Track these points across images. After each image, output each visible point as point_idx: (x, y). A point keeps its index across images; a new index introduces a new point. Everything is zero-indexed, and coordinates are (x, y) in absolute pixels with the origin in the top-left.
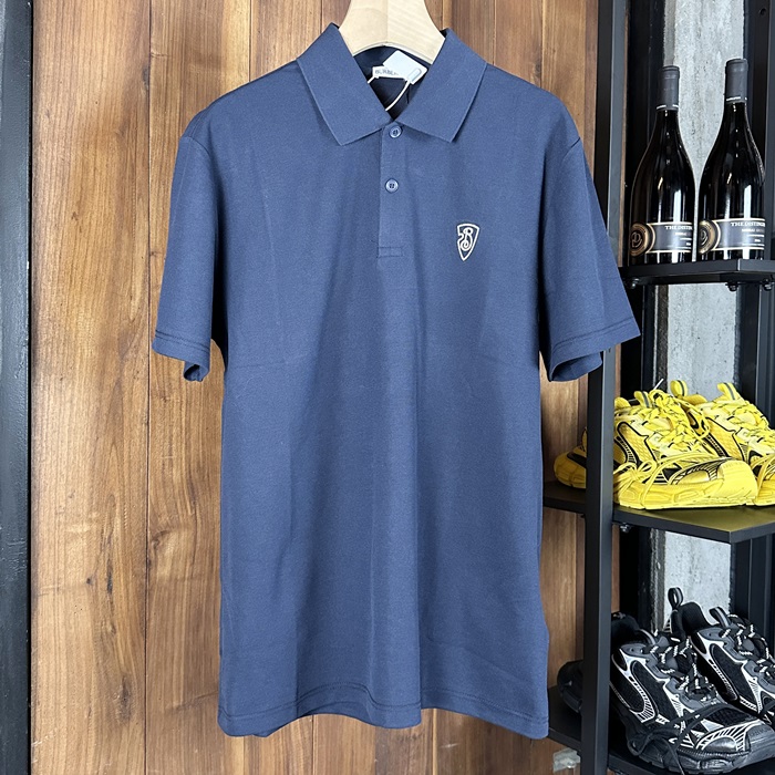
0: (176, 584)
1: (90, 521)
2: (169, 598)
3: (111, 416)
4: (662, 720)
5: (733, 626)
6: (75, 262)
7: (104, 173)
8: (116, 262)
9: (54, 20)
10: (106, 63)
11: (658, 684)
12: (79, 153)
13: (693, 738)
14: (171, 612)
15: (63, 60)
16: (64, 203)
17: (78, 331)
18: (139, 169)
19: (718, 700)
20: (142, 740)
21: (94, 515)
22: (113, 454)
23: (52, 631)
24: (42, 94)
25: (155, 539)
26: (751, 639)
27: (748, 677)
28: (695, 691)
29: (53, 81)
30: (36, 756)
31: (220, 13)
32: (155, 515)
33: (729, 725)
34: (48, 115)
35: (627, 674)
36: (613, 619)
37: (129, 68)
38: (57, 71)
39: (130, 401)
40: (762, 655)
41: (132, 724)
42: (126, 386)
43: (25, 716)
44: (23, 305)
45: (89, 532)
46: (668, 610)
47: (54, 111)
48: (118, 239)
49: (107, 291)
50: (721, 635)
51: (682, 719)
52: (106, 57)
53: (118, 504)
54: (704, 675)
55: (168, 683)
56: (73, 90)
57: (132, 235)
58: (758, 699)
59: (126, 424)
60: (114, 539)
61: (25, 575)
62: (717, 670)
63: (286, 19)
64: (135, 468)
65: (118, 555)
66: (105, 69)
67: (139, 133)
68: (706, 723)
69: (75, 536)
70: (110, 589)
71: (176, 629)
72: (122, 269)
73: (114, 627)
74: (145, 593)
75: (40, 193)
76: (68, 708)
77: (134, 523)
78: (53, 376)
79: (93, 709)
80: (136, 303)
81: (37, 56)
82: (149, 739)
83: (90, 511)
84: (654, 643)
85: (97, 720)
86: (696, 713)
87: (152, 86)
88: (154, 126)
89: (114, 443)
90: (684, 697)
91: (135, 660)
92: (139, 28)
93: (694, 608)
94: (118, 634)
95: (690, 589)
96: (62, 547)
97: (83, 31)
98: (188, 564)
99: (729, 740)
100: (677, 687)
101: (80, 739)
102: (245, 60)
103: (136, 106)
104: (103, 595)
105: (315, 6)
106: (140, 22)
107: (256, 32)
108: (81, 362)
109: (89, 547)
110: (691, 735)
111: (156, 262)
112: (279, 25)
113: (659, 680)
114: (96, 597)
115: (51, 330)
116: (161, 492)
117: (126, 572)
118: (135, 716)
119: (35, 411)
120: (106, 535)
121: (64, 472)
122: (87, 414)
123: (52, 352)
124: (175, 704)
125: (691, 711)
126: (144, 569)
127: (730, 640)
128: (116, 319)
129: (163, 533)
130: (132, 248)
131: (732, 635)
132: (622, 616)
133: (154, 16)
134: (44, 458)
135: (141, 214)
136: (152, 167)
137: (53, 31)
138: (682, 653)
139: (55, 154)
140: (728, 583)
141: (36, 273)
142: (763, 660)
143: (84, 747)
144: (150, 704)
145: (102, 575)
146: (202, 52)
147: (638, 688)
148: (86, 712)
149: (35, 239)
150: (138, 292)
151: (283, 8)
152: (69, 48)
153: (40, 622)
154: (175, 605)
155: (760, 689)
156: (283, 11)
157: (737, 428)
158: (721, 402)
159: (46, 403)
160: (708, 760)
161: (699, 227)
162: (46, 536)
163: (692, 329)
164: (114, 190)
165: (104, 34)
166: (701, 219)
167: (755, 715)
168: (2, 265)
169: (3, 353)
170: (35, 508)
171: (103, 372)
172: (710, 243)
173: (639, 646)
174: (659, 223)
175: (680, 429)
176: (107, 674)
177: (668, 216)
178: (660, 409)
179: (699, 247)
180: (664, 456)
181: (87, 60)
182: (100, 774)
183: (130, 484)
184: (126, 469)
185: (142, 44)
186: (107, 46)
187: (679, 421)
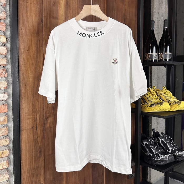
0: (50, 128)
1: (32, 115)
3: (36, 93)
4: (151, 155)
5: (166, 136)
6: (28, 61)
7: (34, 42)
8: (37, 61)
9: (22, 9)
10: (33, 18)
11: (150, 147)
12: (28, 37)
13: (157, 158)
14: (49, 134)
15: (24, 17)
16: (25, 48)
17: (29, 75)
18: (41, 41)
19: (162, 151)
20: (44, 161)
21: (33, 114)
22: (37, 100)
23: (25, 138)
24: (20, 25)
25: (46, 119)
26: (169, 139)
27: (168, 146)
28: (158, 149)
29: (22, 22)
30: (22, 164)
31: (58, 8)
32: (46, 114)
33: (165, 155)
34: (21, 29)
35: (144, 146)
36: (141, 135)
37: (38, 19)
38: (23, 20)
41: (42, 157)
43: (19, 156)
44: (17, 70)
45: (32, 117)
46: (152, 133)
47: (23, 28)
48: (37, 56)
49: (35, 67)
50: (163, 138)
51: (155, 154)
52: (33, 17)
53: (38, 112)
54: (160, 146)
55: (49, 149)
56: (27, 24)
57: (40, 55)
58: (170, 150)
60: (37, 119)
61: (19, 126)
62: (162, 145)
63: (71, 9)
64: (41, 104)
65: (38, 122)
66: (33, 19)
67: (41, 33)
68: (160, 155)
69: (29, 118)
70: (37, 129)
71: (51, 137)
73: (38, 137)
74: (44, 130)
75: (20, 46)
76: (28, 154)
77: (41, 115)
78: (24, 85)
80: (41, 69)
81: (19, 17)
84: (149, 139)
85: (34, 157)
86: (158, 153)
87: (43, 23)
88: (44, 32)
89: (37, 99)
90: (156, 150)
91: (42, 144)
92: (40, 11)
93: (158, 133)
94: (39, 139)
95: (157, 129)
96: (26, 120)
97: (28, 11)
98: (53, 124)
99: (165, 158)
100: (154, 148)
101: (31, 160)
102: (63, 18)
103: (40, 27)
104: (35, 131)
105: (78, 6)
106: (41, 9)
107: (65, 12)
108: (30, 82)
109: (32, 120)
110: (157, 157)
112: (70, 10)
114: (34, 131)
115: (23, 75)
116: (47, 109)
117: (40, 126)
118: (42, 156)
119: (20, 92)
121: (27, 105)
122: (31, 93)
123: (23, 80)
124: (51, 153)
126: (44, 125)
127: (165, 139)
128: (37, 73)
129: (48, 118)
130: (40, 58)
131: (165, 138)
132: (143, 134)
133: (43, 8)
134: (22, 102)
137: (22, 11)
138: (155, 141)
139: (23, 37)
140: (165, 128)
141: (20, 63)
143: (32, 162)
144: (45, 153)
145: (35, 126)
146: (54, 16)
147: (147, 149)
148: (32, 155)
149: (19, 56)
151: (71, 6)
152: (26, 15)
153: (22, 136)
154: (50, 132)
155: (171, 148)
156: (71, 7)
157: (166, 96)
158: (163, 90)
159: (22, 90)
160: (161, 162)
161: (159, 54)
162: (23, 118)
163: (157, 75)
164: (36, 46)
165: (33, 12)
166: (159, 53)
167: (170, 153)
168: (13, 61)
169: (13, 80)
170: (20, 113)
171: (34, 84)
172: (161, 58)
173: (147, 140)
174: (150, 53)
175: (155, 96)
176: (36, 147)
177: (152, 52)
178: (150, 92)
179: (158, 58)
180: (151, 101)
181: (29, 18)
182: (35, 168)
183: (40, 107)
184: (39, 104)
185: (41, 14)
186: (34, 15)
187: (154, 94)
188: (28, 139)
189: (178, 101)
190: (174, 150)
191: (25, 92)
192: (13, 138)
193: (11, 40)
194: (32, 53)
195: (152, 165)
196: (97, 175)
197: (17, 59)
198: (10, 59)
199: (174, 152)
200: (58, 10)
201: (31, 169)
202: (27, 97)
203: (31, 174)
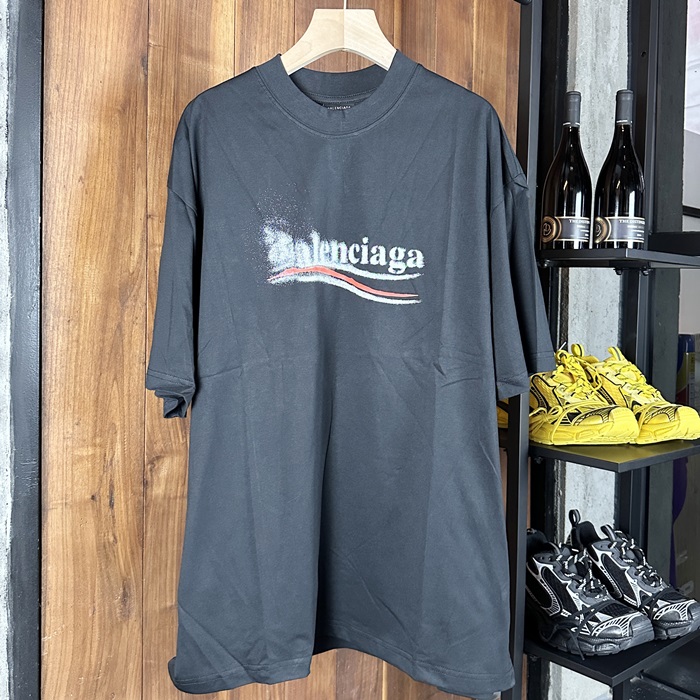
0: (169, 502)
1: (94, 445)
2: (163, 514)
3: (113, 355)
4: (566, 614)
5: (618, 539)
6: (82, 219)
7: (107, 144)
8: (118, 222)
9: (63, 6)
10: (109, 48)
11: (562, 585)
12: (86, 124)
13: (589, 626)
14: (165, 526)
15: (71, 42)
16: (72, 167)
17: (83, 280)
18: (138, 142)
19: (607, 597)
20: (140, 635)
22: (115, 385)
23: (60, 541)
24: (52, 71)
25: (151, 462)
26: (632, 550)
27: (630, 580)
28: (591, 590)
29: (62, 59)
30: (46, 649)
31: (209, 14)
32: (151, 442)
33: (617, 616)
34: (58, 90)
35: (540, 577)
36: (528, 534)
37: (130, 55)
38: (66, 51)
39: (130, 342)
40: (640, 562)
41: (131, 621)
42: (126, 330)
43: (37, 613)
44: (35, 254)
45: (94, 455)
46: (568, 527)
47: (63, 86)
48: (120, 201)
49: (110, 246)
50: (609, 546)
51: (581, 612)
52: (109, 42)
53: (119, 432)
54: (597, 578)
55: (163, 587)
56: (80, 69)
57: (132, 199)
58: (638, 597)
59: (126, 363)
60: (115, 462)
61: (37, 491)
62: (607, 574)
64: (133, 401)
65: (118, 475)
66: (109, 53)
67: (138, 111)
68: (599, 615)
69: (81, 459)
70: (111, 505)
71: (169, 540)
72: (123, 228)
73: (115, 538)
74: (142, 509)
75: (50, 157)
76: (74, 607)
77: (133, 448)
78: (61, 318)
79: (97, 608)
80: (135, 258)
81: (48, 36)
82: (146, 634)
83: (95, 437)
84: (559, 553)
85: (100, 618)
86: (592, 608)
87: (150, 72)
88: (151, 107)
89: (115, 379)
90: (582, 595)
91: (134, 566)
92: (139, 20)
93: (588, 526)
94: (119, 544)
95: (584, 512)
96: (69, 467)
97: (89, 19)
98: (180, 484)
99: (617, 628)
100: (577, 587)
101: (85, 634)
102: (230, 56)
103: (136, 88)
104: (105, 509)
105: (289, 16)
106: (139, 14)
107: (239, 33)
108: (87, 307)
109: (94, 468)
110: (588, 624)
111: (153, 224)
112: (259, 29)
113: (563, 582)
114: (99, 512)
115: (59, 278)
116: (155, 422)
117: (126, 491)
118: (133, 614)
119: (46, 348)
120: (108, 458)
121: (72, 403)
122: (92, 353)
123: (61, 297)
124: (169, 604)
125: (588, 606)
126: (142, 488)
127: (617, 551)
128: (118, 271)
129: (158, 458)
130: (132, 210)
131: (619, 547)
132: (534, 531)
133: (151, 11)
134: (53, 389)
135: (139, 182)
136: (149, 142)
137: (63, 15)
138: (580, 560)
139: (64, 123)
140: (613, 507)
141: (46, 227)
142: (641, 567)
143: (88, 642)
144: (147, 605)
145: (105, 492)
146: (193, 46)
147: (548, 589)
148: (90, 611)
149: (46, 197)
150: (137, 249)
152: (77, 32)
153: (50, 532)
154: (168, 519)
155: (639, 589)
157: (622, 383)
158: (610, 362)
159: (55, 341)
160: (601, 644)
161: (595, 222)
162: (55, 458)
163: (587, 304)
164: (116, 159)
165: (108, 23)
166: (596, 216)
167: (636, 609)
168: (17, 218)
169: (17, 296)
170: (45, 433)
171: (106, 317)
172: (604, 235)
173: (548, 556)
174: (565, 217)
175: (580, 382)
176: (108, 577)
177: (571, 212)
178: (564, 365)
179: (595, 238)
180: (568, 403)
181: (93, 44)
182: (103, 664)
183: (129, 414)
184: (126, 402)
185: (141, 33)
186: (110, 33)
187: (579, 376)
188: (73, 545)
189: (669, 404)
190: (650, 595)
191: (65, 348)
192: (9, 541)
193: (11, 128)
194: (98, 187)
195: (569, 653)
196: (354, 692)
197: (37, 210)
198: (6, 207)
199: (652, 603)
200: (212, 25)
201: (85, 670)
202: (76, 371)
203: (84, 693)
